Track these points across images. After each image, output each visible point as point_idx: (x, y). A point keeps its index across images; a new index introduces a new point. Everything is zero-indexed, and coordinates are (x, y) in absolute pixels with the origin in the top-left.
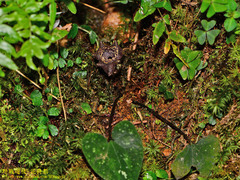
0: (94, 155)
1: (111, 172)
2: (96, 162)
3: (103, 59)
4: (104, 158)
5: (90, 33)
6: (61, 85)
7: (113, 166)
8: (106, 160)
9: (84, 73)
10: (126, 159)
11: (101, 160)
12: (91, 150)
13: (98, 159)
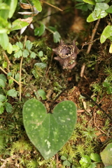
0: (30, 118)
1: (39, 138)
2: (30, 125)
3: (61, 54)
4: (38, 124)
5: (54, 33)
6: (23, 73)
7: (42, 134)
8: (39, 127)
9: (44, 65)
10: (55, 133)
11: (35, 125)
12: (30, 113)
13: (33, 123)
